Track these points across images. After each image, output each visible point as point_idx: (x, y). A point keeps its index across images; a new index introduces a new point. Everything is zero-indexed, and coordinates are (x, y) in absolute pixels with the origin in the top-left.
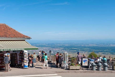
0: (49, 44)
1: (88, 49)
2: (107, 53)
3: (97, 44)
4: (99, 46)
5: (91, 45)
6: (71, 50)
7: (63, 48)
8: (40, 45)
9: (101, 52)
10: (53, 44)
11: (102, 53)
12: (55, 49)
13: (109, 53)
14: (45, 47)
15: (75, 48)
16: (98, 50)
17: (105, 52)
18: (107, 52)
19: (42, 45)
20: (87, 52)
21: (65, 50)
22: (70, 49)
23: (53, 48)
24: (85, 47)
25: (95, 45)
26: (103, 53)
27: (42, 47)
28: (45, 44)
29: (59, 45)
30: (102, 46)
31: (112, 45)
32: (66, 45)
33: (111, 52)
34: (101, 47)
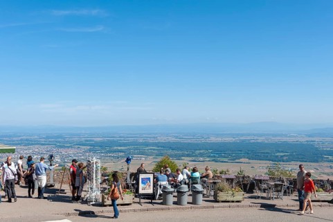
0: (48, 137)
1: (154, 150)
2: (201, 159)
3: (177, 137)
4: (182, 141)
5: (162, 139)
6: (110, 152)
7: (89, 147)
8: (21, 140)
9: (188, 156)
10: (61, 137)
11: (191, 159)
12: (66, 150)
13: (208, 159)
14: (37, 146)
15: (120, 148)
16: (180, 152)
17: (196, 156)
18: (201, 155)
19: (27, 140)
20: (151, 157)
21: (95, 152)
22: (108, 149)
23: (61, 147)
24: (147, 145)
25: (172, 139)
26: (193, 158)
27: (28, 144)
28: (36, 137)
29: (76, 139)
30: (189, 141)
31: (213, 139)
32: (95, 139)
33: (212, 157)
34: (189, 144)
